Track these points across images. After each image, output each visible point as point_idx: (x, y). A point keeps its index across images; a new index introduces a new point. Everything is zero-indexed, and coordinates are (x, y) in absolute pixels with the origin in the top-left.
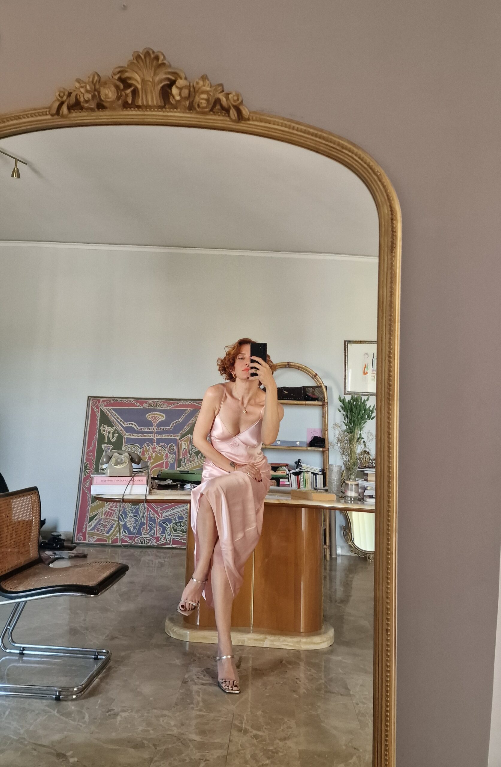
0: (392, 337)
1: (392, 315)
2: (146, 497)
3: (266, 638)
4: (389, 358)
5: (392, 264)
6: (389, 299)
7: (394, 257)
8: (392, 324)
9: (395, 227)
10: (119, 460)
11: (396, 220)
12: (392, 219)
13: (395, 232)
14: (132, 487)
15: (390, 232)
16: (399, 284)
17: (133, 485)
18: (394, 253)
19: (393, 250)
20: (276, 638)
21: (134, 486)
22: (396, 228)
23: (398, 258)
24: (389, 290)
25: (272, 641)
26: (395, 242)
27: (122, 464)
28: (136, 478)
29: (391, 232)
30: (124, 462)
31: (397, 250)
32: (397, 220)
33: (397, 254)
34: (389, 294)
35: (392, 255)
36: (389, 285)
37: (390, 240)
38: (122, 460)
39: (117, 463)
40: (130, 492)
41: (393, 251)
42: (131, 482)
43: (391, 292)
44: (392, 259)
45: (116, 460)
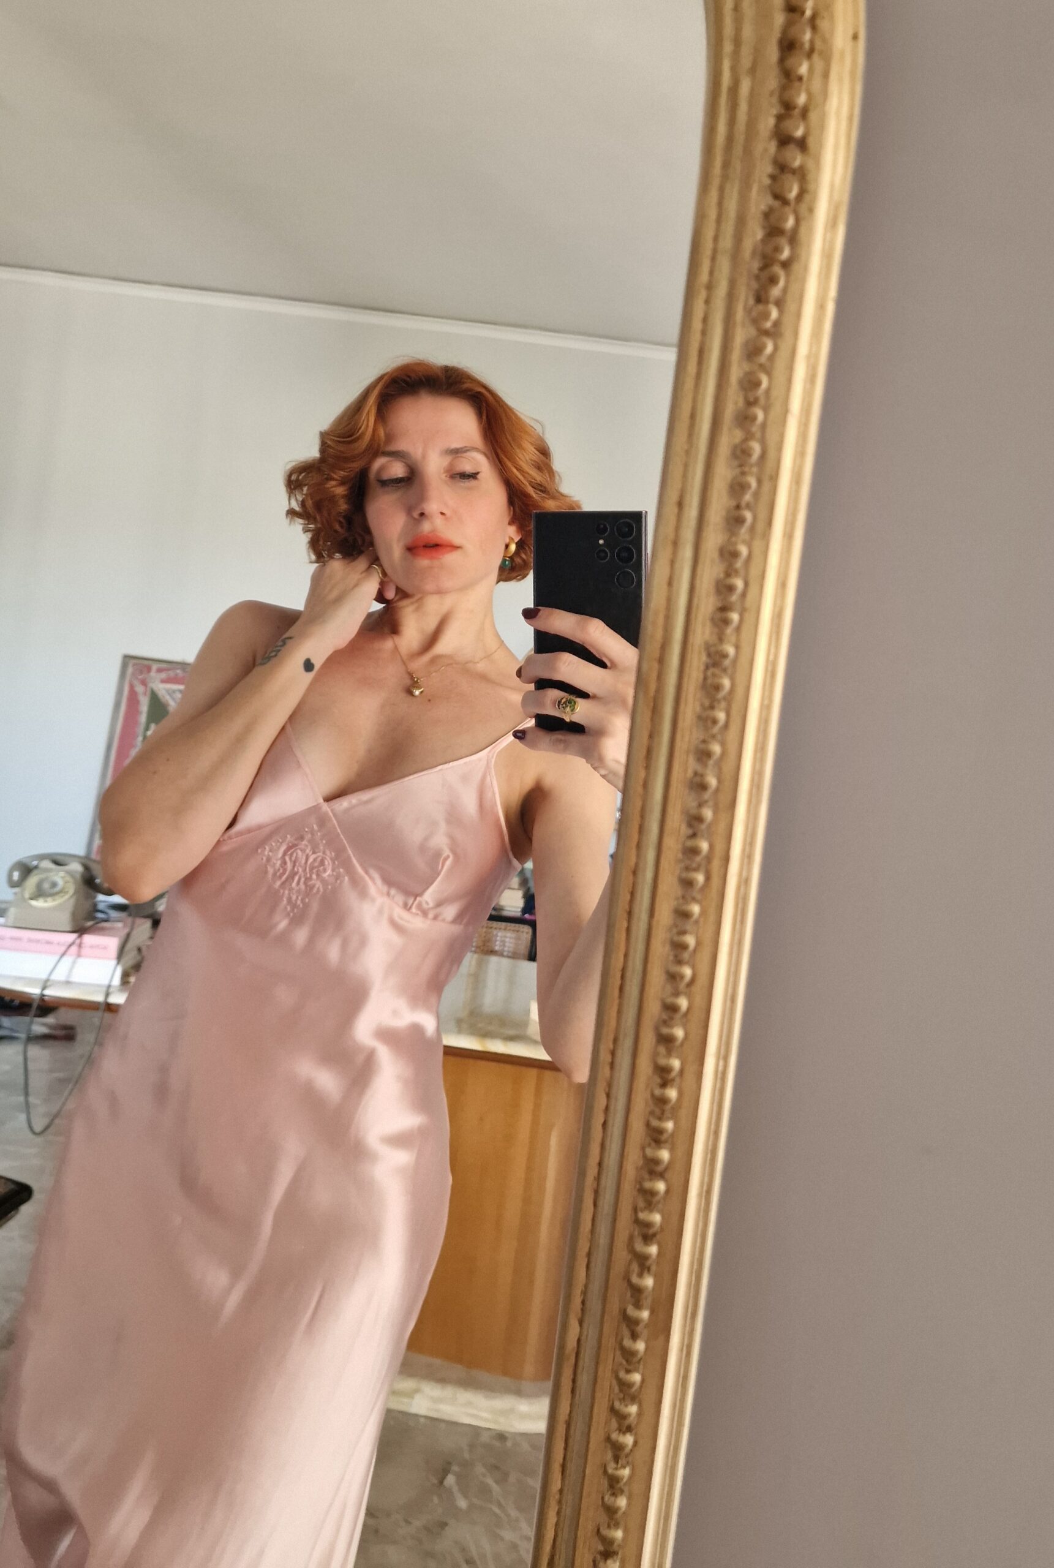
0: (696, 909)
1: (716, 749)
2: (107, 995)
3: (417, 1391)
4: (662, 1049)
5: (750, 384)
6: (702, 633)
7: (775, 333)
8: (708, 814)
9: (805, 113)
10: (46, 886)
11: (820, 51)
12: (788, 46)
13: (802, 144)
14: (74, 963)
15: (765, 147)
16: (789, 536)
17: (79, 955)
18: (779, 303)
19: (773, 280)
20: (448, 1391)
21: (81, 961)
22: (813, 116)
23: (803, 347)
24: (711, 571)
25: (436, 1400)
26: (790, 223)
27: (52, 895)
28: (88, 939)
29: (773, 147)
30: (61, 892)
31: (803, 281)
32: (827, 60)
33: (798, 315)
34: (707, 604)
35: (756, 321)
36: (714, 539)
37: (759, 202)
38: (54, 885)
39: (39, 893)
40: (69, 975)
41: (776, 292)
42: (74, 949)
43: (724, 588)
44: (753, 351)
45: (39, 886)
